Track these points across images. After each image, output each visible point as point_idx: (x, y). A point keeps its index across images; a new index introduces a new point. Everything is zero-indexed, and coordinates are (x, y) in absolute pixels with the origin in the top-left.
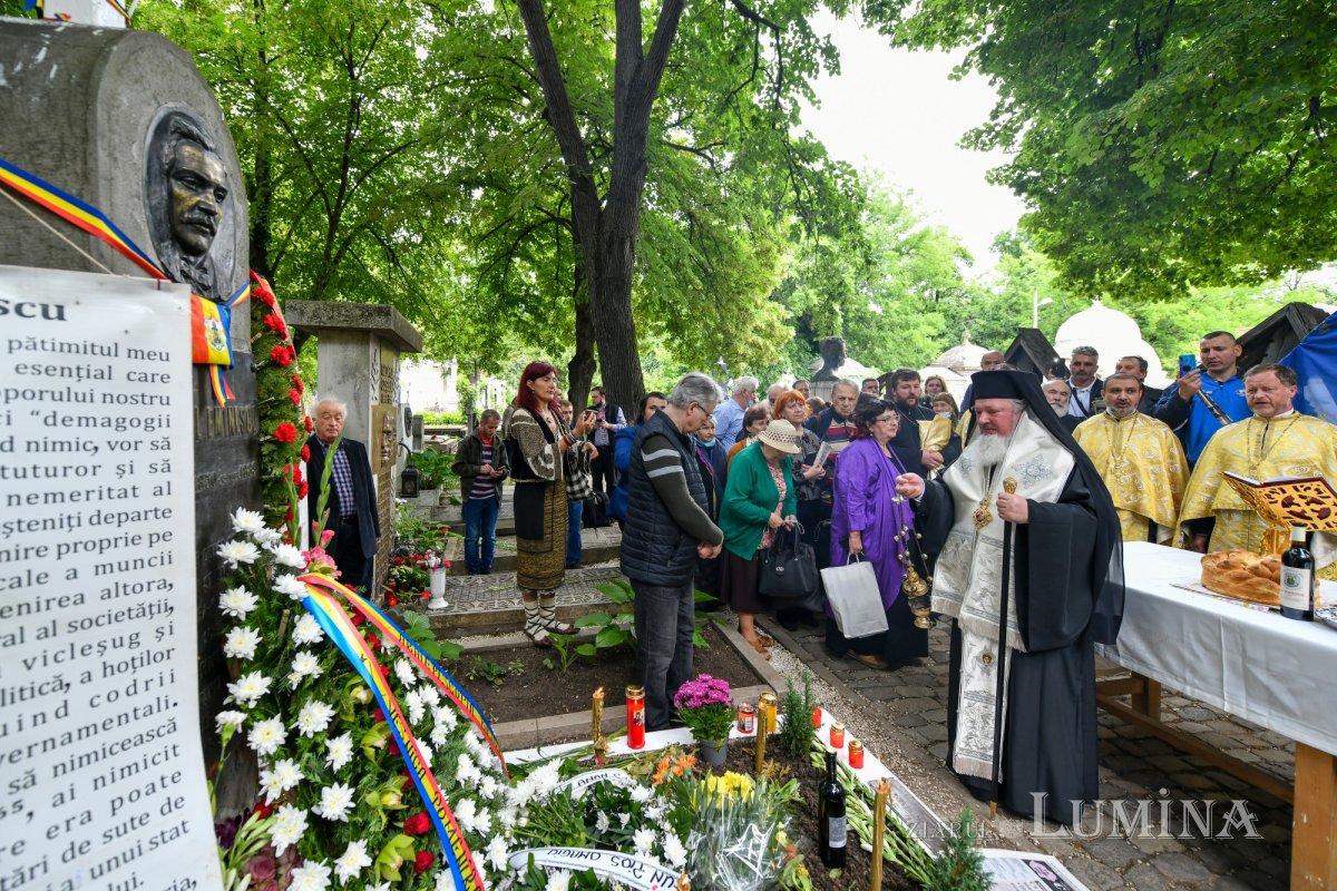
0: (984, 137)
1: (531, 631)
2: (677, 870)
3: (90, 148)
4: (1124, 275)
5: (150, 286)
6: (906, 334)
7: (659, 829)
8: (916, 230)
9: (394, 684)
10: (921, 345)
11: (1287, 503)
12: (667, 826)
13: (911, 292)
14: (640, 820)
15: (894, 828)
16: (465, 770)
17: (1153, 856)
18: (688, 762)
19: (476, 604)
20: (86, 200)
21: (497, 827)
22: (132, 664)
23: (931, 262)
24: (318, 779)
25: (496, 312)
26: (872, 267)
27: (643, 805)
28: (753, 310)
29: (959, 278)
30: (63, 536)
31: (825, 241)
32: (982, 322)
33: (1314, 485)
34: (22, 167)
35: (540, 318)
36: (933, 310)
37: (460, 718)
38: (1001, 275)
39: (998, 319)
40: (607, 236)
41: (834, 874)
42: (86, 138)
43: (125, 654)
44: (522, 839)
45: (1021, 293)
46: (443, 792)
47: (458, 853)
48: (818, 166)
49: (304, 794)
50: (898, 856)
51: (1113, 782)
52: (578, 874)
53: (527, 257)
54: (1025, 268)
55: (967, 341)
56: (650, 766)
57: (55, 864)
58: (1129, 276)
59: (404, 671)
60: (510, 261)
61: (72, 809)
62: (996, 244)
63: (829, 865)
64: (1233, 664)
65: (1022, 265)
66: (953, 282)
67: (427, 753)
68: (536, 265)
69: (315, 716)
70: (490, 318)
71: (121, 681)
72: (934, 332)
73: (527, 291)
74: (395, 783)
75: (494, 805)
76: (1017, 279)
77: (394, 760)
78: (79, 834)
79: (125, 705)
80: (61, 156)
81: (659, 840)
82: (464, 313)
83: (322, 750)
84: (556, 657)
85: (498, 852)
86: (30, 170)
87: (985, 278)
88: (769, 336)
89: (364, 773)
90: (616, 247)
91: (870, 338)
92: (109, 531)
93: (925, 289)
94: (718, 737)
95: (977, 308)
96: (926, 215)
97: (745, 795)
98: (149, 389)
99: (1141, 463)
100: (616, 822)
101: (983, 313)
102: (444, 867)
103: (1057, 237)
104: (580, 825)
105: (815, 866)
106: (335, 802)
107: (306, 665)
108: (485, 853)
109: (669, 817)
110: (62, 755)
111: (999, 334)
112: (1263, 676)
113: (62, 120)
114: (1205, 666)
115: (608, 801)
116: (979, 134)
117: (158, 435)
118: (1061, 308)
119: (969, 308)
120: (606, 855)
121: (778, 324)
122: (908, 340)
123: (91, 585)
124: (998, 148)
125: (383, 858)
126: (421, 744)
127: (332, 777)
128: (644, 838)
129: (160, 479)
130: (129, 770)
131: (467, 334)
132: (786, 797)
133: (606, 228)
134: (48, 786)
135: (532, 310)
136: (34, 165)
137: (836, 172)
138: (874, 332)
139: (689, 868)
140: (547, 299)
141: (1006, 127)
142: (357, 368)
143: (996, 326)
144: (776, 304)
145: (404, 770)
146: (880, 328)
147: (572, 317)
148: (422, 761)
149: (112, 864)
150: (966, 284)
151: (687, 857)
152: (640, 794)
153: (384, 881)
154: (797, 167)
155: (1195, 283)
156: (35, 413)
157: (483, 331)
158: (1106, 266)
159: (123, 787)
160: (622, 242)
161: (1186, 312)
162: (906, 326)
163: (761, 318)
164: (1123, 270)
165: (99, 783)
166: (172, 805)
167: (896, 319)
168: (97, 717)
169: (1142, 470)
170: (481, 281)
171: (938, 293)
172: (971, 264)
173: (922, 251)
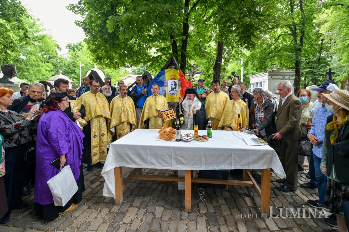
0: (76, 9)
6: (38, 68)
10: (44, 73)
11: (167, 115)
13: (39, 55)
17: (161, 217)
23: (47, 46)
29: (57, 54)
32: (65, 68)
36: (48, 62)
38: (70, 56)
39: (69, 68)
45: (76, 62)
54: (76, 55)
55: (61, 73)
58: (109, 62)
62: (68, 46)
64: (174, 158)
65: (76, 54)
66: (55, 54)
72: (49, 69)
76: (74, 58)
87: (65, 55)
93: (44, 54)
95: (63, 64)
96: (44, 29)
99: (128, 109)
101: (65, 66)
111: (70, 72)
116: (74, 7)
118: (86, 68)
119: (60, 64)
122: (39, 71)
124: (80, 15)
138: (23, 66)
143: (69, 70)
146: (26, 65)
150: (59, 56)
155: (121, 66)
158: (104, 58)
161: (111, 73)
162: (38, 66)
167: (33, 63)
169: (129, 110)
171: (49, 57)
172: (60, 50)
173: (44, 42)
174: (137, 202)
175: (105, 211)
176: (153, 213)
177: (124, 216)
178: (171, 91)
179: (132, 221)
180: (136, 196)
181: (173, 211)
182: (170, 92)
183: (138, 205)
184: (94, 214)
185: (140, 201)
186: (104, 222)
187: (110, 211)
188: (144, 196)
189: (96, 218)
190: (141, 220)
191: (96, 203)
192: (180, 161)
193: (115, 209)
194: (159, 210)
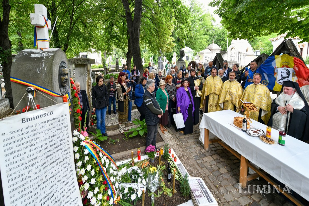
1: (120, 131)
2: (144, 186)
3: (52, 82)
4: (242, 34)
5: (63, 104)
7: (142, 178)
8: (203, 14)
9: (99, 157)
10: (204, 44)
11: (248, 107)
12: (143, 177)
13: (201, 30)
14: (139, 177)
15: (179, 174)
16: (111, 171)
17: (222, 174)
18: (147, 163)
19: (109, 123)
20: (52, 91)
21: (117, 180)
22: (67, 166)
23: (206, 22)
24: (90, 178)
25: (110, 40)
26: (191, 32)
27: (139, 173)
28: (166, 40)
29: (212, 26)
30: (57, 149)
31: (181, 25)
32: (217, 37)
33: (251, 104)
34: (42, 86)
35: (120, 41)
36: (207, 34)
37: (110, 161)
39: (220, 36)
40: (134, 28)
41: (169, 183)
42: (52, 80)
43: (66, 165)
44: (121, 182)
46: (108, 176)
47: (111, 186)
48: (179, 7)
49: (88, 181)
50: (179, 179)
51: (220, 159)
52: (129, 188)
53: (116, 25)
55: (213, 42)
56: (141, 164)
57: (62, 198)
59: (101, 155)
60: (113, 26)
61: (63, 190)
63: (168, 182)
64: (234, 140)
66: (210, 27)
67: (105, 169)
68: (118, 27)
69: (89, 167)
70: (108, 41)
71: (66, 169)
72: (206, 40)
73: (117, 34)
74: (101, 176)
75: (115, 176)
77: (101, 172)
78: (64, 193)
79: (67, 173)
80: (48, 84)
81: (142, 180)
82: (102, 40)
83: (90, 172)
84: (125, 137)
85: (117, 185)
86: (44, 87)
87: (218, 26)
88: (170, 45)
89: (97, 175)
90: (136, 31)
91: (193, 42)
92: (62, 146)
93: (205, 28)
94: (153, 157)
95: (216, 33)
96: (205, 10)
97: (155, 171)
98: (65, 121)
100: (135, 177)
101: (217, 35)
102: (109, 189)
103: (228, 26)
104: (129, 178)
105: (166, 182)
106: (93, 181)
107: (87, 158)
108: (115, 185)
109: (143, 176)
110: (60, 182)
112: (237, 143)
113: (48, 78)
114: (231, 140)
115: (134, 173)
116: (212, 3)
117: (66, 129)
119: (214, 33)
120: (134, 184)
121: (172, 42)
122: (201, 42)
123: (61, 155)
124: (216, 6)
125: (100, 189)
126: (104, 168)
127: (92, 177)
128: (139, 180)
129: (67, 136)
130: (68, 182)
131: (103, 45)
132: (163, 169)
133: (134, 26)
134: (60, 187)
135: (118, 39)
136: (44, 86)
137: (184, 8)
139: (146, 185)
140: (121, 36)
141: (217, 2)
142: (83, 73)
143: (220, 38)
144: (172, 37)
145: (102, 174)
146: (195, 39)
147: (127, 40)
148: (104, 171)
149: (68, 196)
150: (214, 27)
151: (146, 183)
152: (139, 171)
153: (101, 193)
154: (175, 7)
156: (52, 131)
157: (107, 45)
158: (238, 32)
159: (68, 185)
160: (137, 30)
162: (201, 39)
163: (168, 42)
164: (241, 33)
165: (65, 185)
166: (74, 186)
167: (198, 37)
168: (64, 175)
170: (106, 31)
171: (208, 29)
172: (215, 22)
173: (204, 20)
174: (215, 157)
175: (199, 148)
176: (219, 168)
177: (205, 157)
178: (281, 79)
179: (207, 162)
180: (217, 154)
181: (232, 178)
182: (279, 80)
183: (215, 158)
184: (194, 146)
185: (217, 158)
186: (196, 152)
187: (200, 150)
188: (222, 157)
189: (194, 148)
190: (211, 166)
191: (198, 142)
192: (238, 146)
193: (203, 151)
194: (223, 170)
